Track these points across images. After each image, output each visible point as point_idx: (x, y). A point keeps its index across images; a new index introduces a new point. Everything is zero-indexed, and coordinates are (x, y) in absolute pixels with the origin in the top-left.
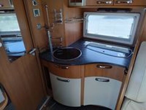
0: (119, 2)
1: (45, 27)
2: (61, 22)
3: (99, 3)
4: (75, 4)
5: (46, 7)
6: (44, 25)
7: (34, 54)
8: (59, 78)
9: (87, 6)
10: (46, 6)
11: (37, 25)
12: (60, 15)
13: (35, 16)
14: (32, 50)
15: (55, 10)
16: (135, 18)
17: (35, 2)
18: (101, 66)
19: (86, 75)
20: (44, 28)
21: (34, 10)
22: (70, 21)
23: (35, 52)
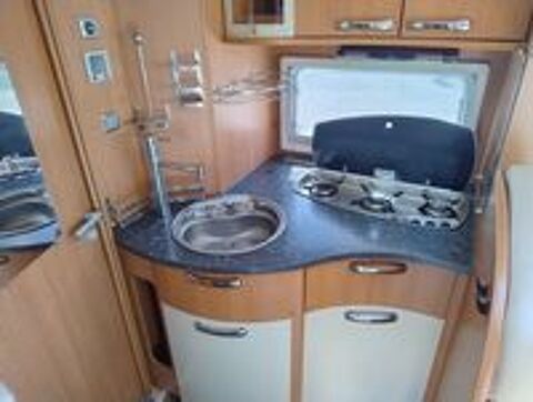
0: (418, 25)
1: (134, 120)
2: (199, 99)
3: (345, 25)
4: (254, 32)
5: (137, 43)
6: (129, 116)
7: (94, 235)
8: (205, 322)
9: (297, 37)
10: (139, 38)
11: (103, 117)
12: (195, 73)
13: (95, 78)
14: (84, 221)
15: (173, 55)
16: (471, 81)
17: (88, 25)
18: (363, 264)
19: (308, 304)
20: (132, 128)
21: (87, 55)
22: (234, 93)
23: (97, 225)
